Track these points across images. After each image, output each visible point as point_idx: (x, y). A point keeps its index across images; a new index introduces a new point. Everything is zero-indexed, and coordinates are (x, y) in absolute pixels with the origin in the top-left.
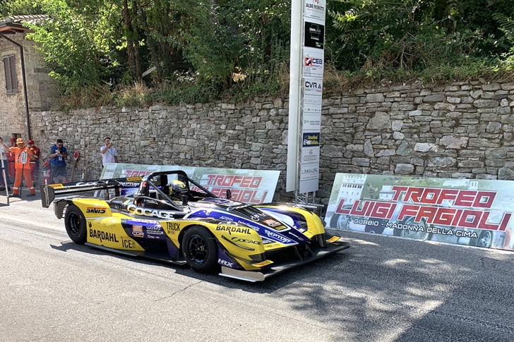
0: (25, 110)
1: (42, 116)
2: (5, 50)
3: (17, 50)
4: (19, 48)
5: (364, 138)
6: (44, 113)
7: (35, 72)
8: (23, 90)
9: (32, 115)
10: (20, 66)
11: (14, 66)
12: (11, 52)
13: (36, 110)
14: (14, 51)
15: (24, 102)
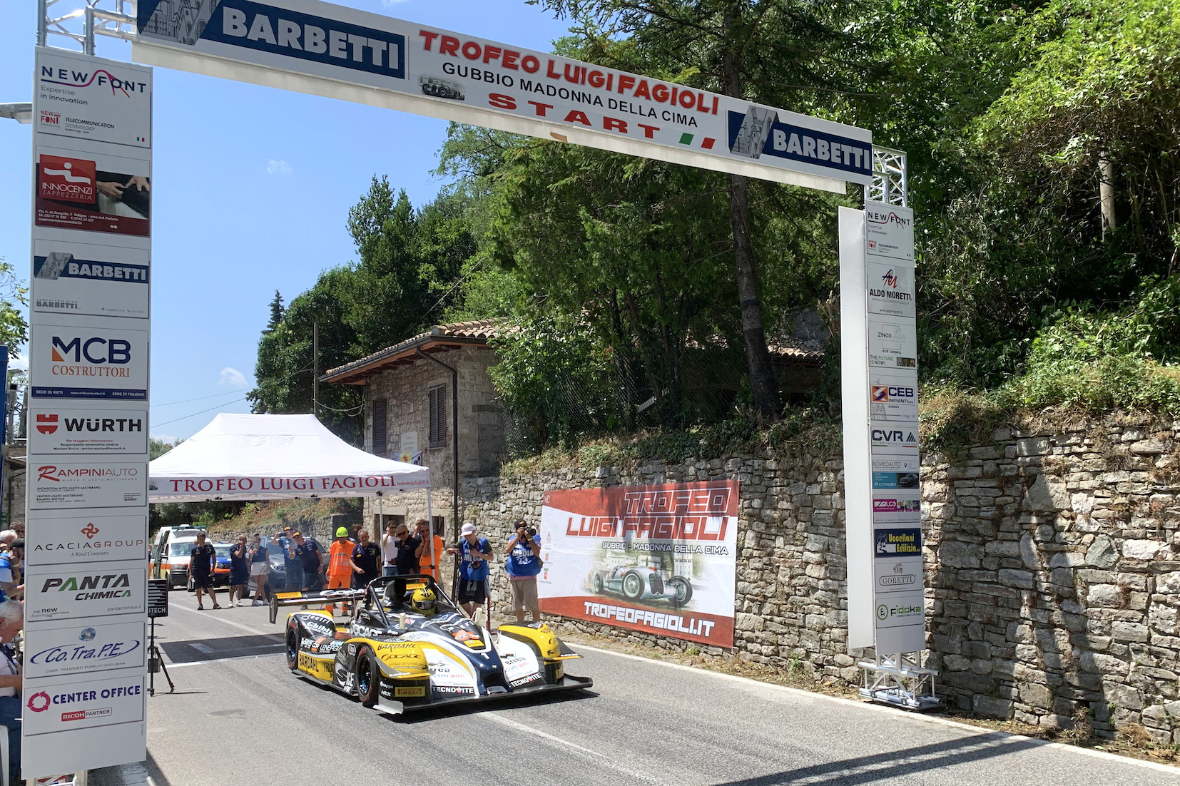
0: (452, 476)
1: (478, 486)
2: (431, 378)
3: (449, 377)
4: (451, 374)
5: (1017, 527)
6: (480, 481)
7: (474, 411)
8: (452, 442)
9: (464, 485)
10: (451, 403)
11: (443, 403)
12: (440, 381)
13: (471, 474)
14: (444, 379)
15: (452, 462)
